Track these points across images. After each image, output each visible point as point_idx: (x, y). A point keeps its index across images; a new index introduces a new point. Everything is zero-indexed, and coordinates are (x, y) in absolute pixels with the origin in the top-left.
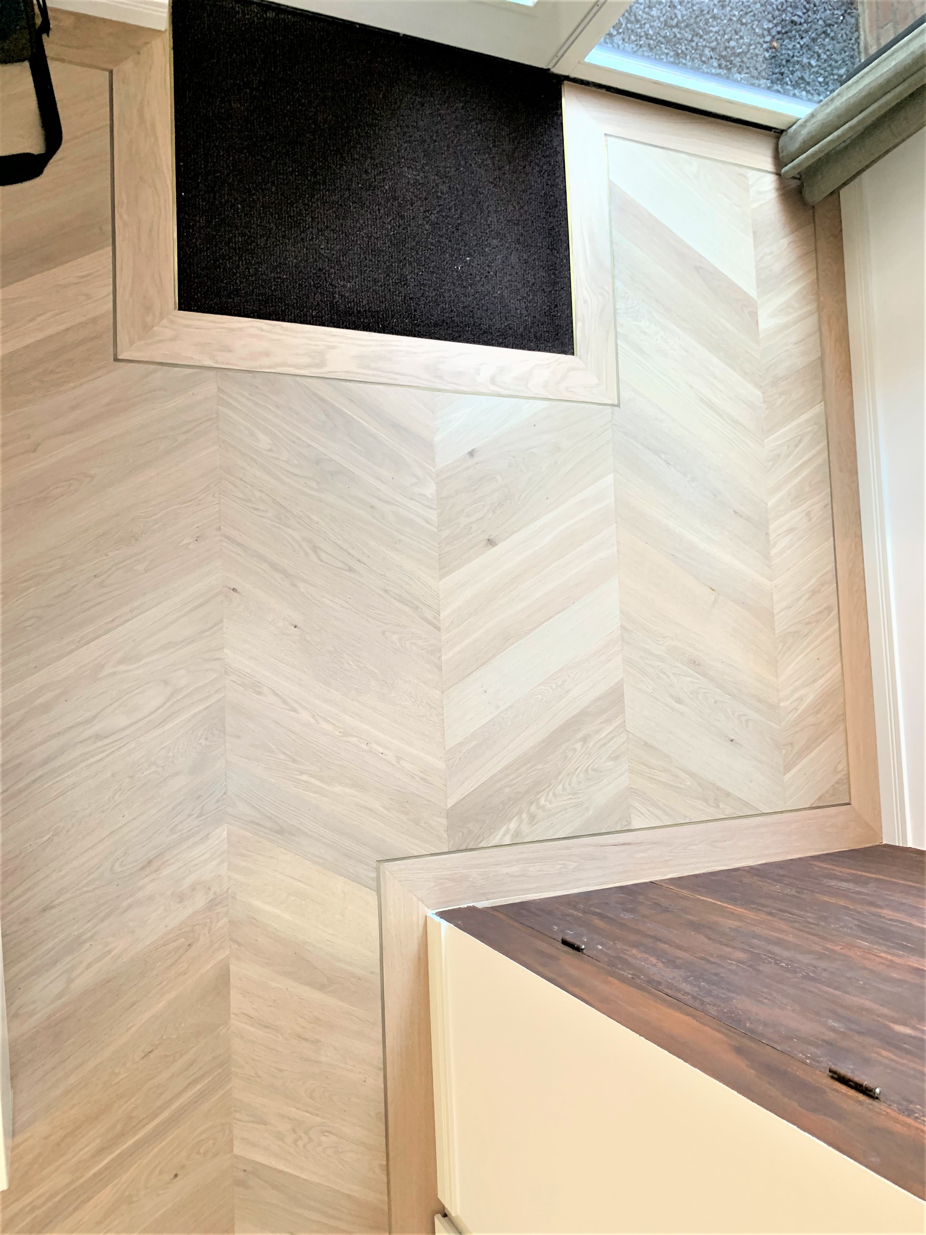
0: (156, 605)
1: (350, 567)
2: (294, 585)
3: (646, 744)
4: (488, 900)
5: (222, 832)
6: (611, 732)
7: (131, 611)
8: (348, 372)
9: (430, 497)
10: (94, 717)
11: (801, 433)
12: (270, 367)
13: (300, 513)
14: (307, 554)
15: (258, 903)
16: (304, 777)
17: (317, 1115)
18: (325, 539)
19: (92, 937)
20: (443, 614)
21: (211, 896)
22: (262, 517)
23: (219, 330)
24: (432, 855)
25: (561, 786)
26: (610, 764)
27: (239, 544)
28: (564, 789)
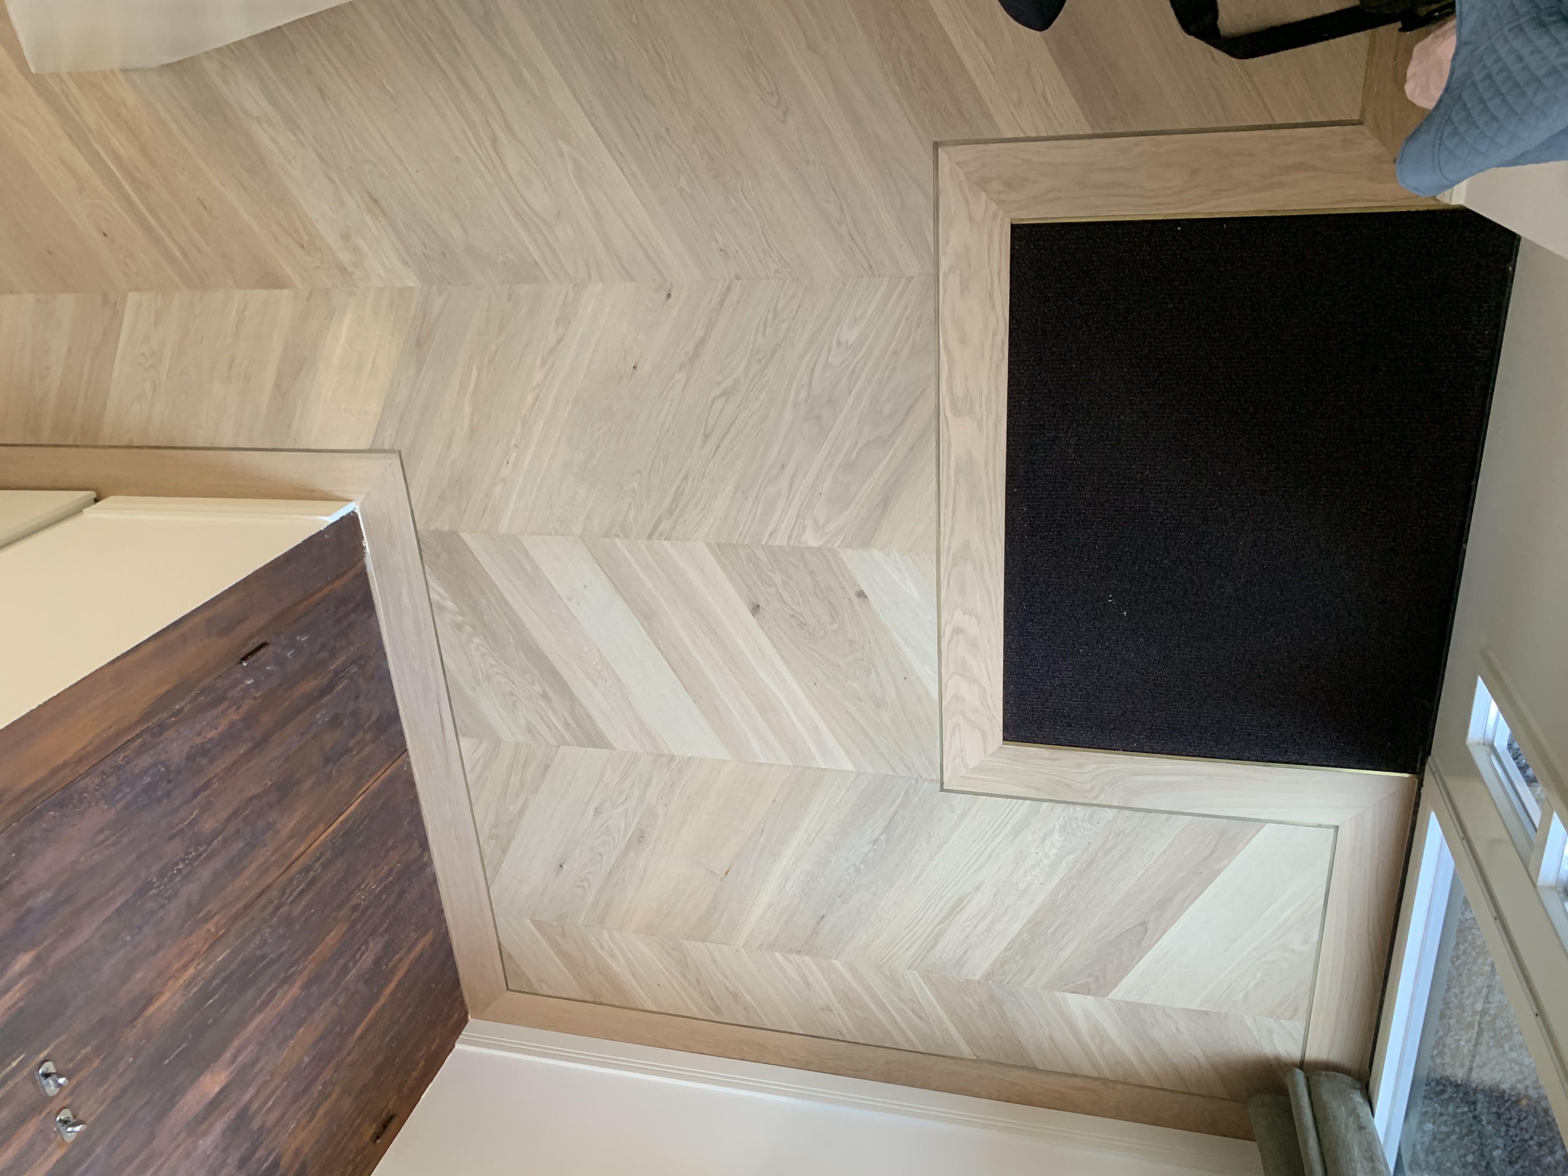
0: (642, 203)
1: (710, 435)
2: (681, 367)
3: (547, 767)
4: (375, 569)
5: (411, 281)
6: (556, 728)
7: (633, 173)
8: (949, 444)
9: (803, 539)
10: (514, 135)
11: (931, 1020)
12: (945, 343)
13: (766, 378)
14: (719, 384)
15: (348, 319)
16: (475, 372)
17: (167, 378)
18: (738, 406)
19: (301, 143)
20: (666, 544)
21: (350, 269)
22: (757, 330)
23: (989, 278)
24: (412, 511)
25: (493, 662)
26: (523, 723)
27: (722, 301)
28: (491, 666)
